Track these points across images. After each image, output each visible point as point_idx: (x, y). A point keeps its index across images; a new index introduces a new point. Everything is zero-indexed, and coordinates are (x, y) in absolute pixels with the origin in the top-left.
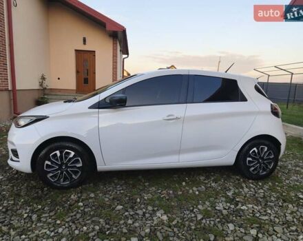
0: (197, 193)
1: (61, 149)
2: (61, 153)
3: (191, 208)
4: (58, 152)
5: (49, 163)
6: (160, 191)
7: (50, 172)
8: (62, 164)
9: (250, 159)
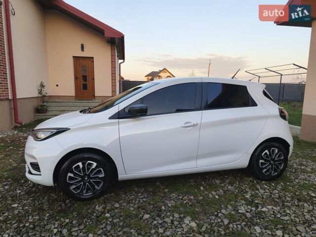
0: (217, 197)
1: (83, 160)
2: (83, 164)
3: (216, 213)
4: (80, 164)
5: (72, 175)
6: (181, 197)
7: (72, 184)
8: (85, 175)
9: (263, 161)
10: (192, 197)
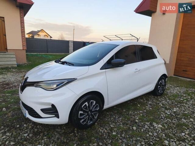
1: (88, 101)
4: (86, 103)
5: (82, 112)
7: (82, 119)
8: (89, 110)
9: (159, 87)
10: (141, 111)
